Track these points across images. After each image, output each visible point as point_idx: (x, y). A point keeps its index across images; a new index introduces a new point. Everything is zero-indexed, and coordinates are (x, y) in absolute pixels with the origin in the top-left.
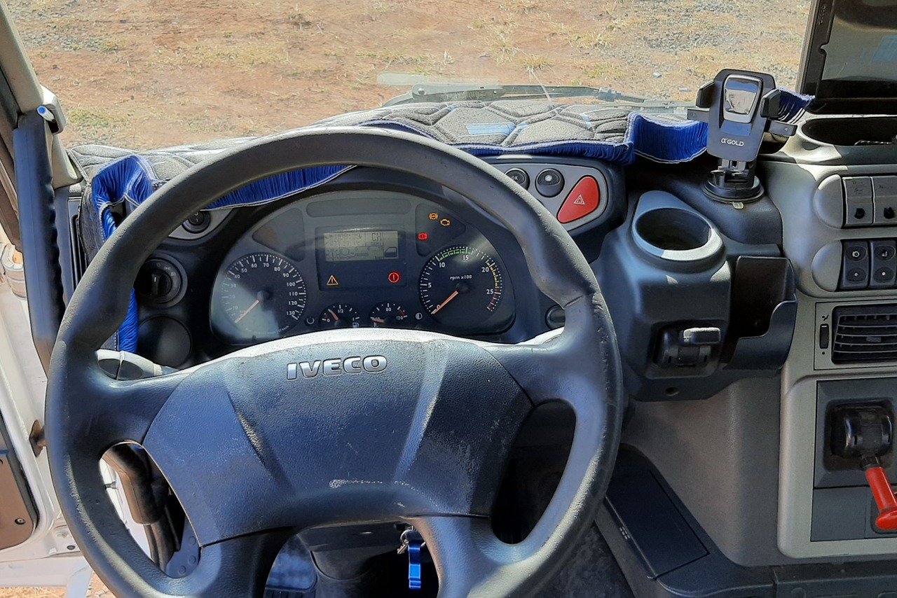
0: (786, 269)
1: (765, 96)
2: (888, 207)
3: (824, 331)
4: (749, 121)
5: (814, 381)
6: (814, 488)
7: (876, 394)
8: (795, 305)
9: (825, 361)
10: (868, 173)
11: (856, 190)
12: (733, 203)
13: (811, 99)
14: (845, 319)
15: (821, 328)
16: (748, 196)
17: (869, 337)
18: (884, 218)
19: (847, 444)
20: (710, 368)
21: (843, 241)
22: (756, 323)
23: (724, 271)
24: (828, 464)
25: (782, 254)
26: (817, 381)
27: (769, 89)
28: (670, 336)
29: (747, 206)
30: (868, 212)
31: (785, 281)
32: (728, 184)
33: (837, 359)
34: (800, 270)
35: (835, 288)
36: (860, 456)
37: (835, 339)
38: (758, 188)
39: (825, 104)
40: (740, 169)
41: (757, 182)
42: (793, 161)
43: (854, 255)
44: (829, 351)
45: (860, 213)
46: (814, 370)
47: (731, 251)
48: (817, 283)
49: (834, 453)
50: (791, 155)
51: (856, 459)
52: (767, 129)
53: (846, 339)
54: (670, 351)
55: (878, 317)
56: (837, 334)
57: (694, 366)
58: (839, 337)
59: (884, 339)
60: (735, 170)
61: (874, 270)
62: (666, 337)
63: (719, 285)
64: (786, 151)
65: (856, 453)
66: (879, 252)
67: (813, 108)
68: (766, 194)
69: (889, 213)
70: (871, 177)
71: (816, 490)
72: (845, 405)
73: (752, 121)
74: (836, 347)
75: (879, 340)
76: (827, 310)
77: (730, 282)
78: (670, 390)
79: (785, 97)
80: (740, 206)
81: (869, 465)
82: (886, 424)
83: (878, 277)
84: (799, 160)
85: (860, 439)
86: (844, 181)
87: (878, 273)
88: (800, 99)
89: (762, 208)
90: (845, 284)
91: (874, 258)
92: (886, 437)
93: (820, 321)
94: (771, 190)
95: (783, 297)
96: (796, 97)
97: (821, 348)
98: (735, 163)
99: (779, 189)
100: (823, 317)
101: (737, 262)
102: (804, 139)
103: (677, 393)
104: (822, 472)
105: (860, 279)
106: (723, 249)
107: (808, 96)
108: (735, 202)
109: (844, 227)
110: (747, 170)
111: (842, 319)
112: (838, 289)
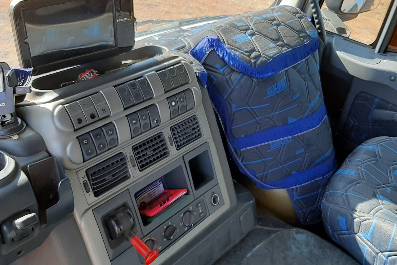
0: (56, 163)
1: (7, 75)
2: (91, 114)
3: (85, 184)
4: (3, 91)
5: (91, 211)
6: (111, 261)
7: (119, 203)
8: (68, 179)
9: (91, 198)
10: (75, 100)
11: (73, 110)
12: (12, 136)
13: (32, 70)
14: (93, 174)
15: (83, 183)
16: (18, 130)
17: (106, 178)
18: (92, 119)
19: (117, 233)
20: (37, 232)
21: (77, 137)
22: (51, 196)
23: (23, 178)
24: (113, 246)
25: (50, 155)
26: (92, 210)
27: (7, 71)
28: (7, 227)
29: (20, 135)
30: (83, 119)
31: (57, 168)
32: (4, 127)
33: (96, 194)
34: (62, 160)
35: (83, 162)
36: (125, 235)
37: (92, 185)
38: (22, 123)
39: (38, 70)
40: (8, 118)
41: (20, 120)
42: (35, 104)
43: (85, 142)
44: (91, 193)
45: (80, 121)
46: (88, 205)
47: (22, 164)
48: (73, 163)
49: (112, 239)
50: (32, 101)
51: (123, 237)
52: (14, 92)
53: (97, 183)
54: (10, 235)
55: (107, 166)
56: (92, 183)
57: (28, 236)
58: (93, 184)
59: (113, 176)
60: (6, 120)
61: (97, 146)
62: (5, 228)
63: (24, 187)
64: (28, 99)
65: (122, 235)
66: (95, 137)
67: (34, 73)
68: (27, 125)
69: (92, 116)
70: (78, 101)
71: (112, 262)
72: (108, 215)
73: (4, 90)
74: (94, 189)
75: (112, 177)
76: (83, 174)
77: (29, 182)
78: (19, 253)
79: (17, 72)
80: (16, 137)
81: (131, 237)
82: (129, 214)
83: (100, 149)
84: (37, 103)
85: (122, 227)
86: (66, 108)
87: (99, 146)
88: (26, 71)
89: (28, 134)
90: (86, 158)
91: (95, 140)
92: (132, 220)
93: (82, 180)
94: (29, 123)
95: (60, 178)
96: (23, 71)
97: (87, 193)
98: (4, 116)
99: (34, 121)
100: (83, 177)
101: (28, 169)
102: (36, 91)
103: (23, 252)
104: (111, 251)
105: (92, 153)
106: (17, 165)
107: (29, 68)
108: (12, 135)
109: (75, 130)
110: (13, 118)
111: (91, 175)
112: (84, 161)
